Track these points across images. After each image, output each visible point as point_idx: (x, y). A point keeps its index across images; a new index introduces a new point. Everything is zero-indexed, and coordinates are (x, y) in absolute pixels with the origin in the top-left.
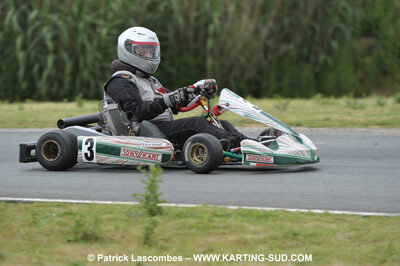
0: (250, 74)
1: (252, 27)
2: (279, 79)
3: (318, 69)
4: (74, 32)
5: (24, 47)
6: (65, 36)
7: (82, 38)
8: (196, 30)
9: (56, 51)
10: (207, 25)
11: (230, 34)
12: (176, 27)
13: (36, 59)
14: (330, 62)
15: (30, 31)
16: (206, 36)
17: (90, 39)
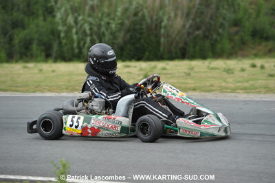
0: (181, 45)
1: (182, 23)
2: (194, 47)
3: (212, 42)
4: (99, 26)
5: (77, 33)
6: (95, 29)
7: (103, 29)
8: (156, 26)
9: (91, 35)
10: (161, 22)
11: (172, 26)
12: (147, 24)
13: (82, 39)
14: (219, 39)
15: (79, 26)
16: (161, 28)
17: (107, 29)
